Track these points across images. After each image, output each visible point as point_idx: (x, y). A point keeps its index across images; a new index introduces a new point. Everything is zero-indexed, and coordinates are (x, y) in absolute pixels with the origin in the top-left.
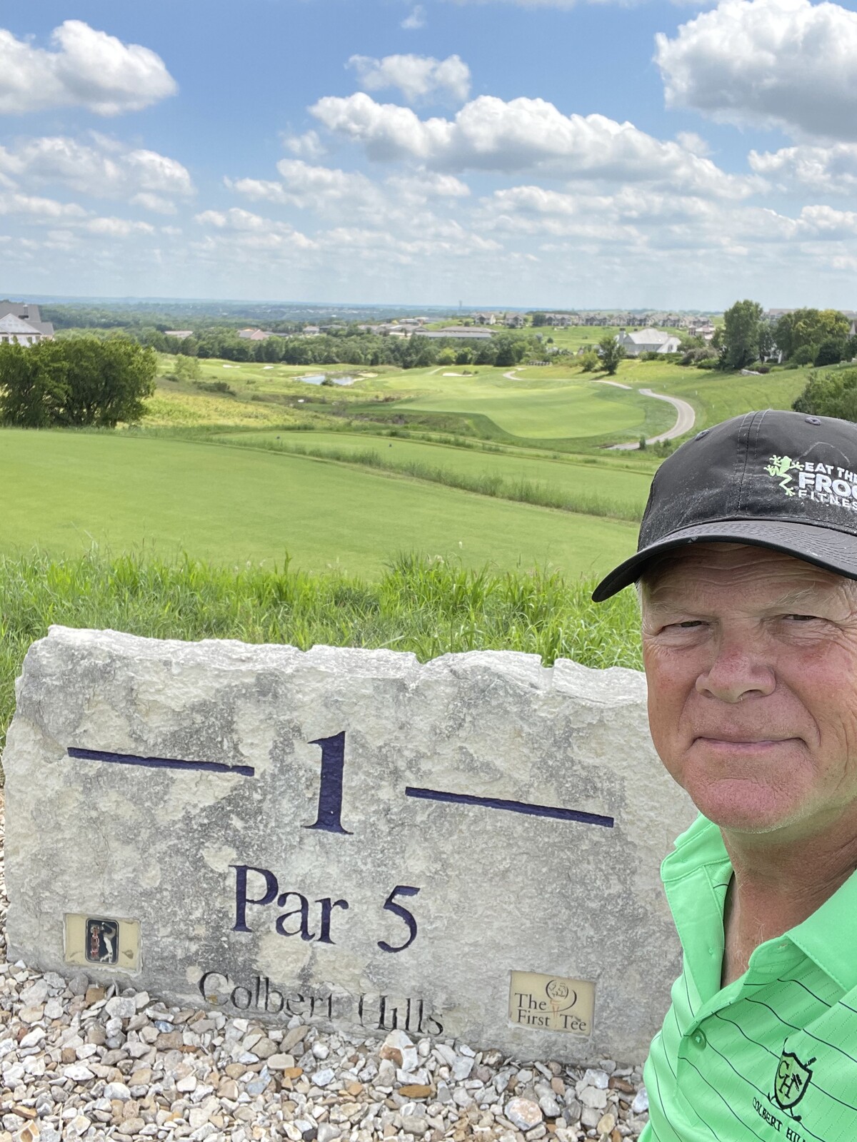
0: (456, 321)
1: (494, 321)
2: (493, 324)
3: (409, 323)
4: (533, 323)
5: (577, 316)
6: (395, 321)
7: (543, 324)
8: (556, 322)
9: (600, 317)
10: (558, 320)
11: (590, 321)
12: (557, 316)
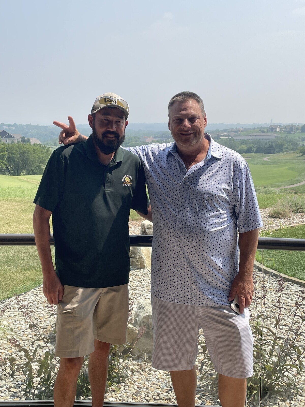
0: (258, 130)
1: (279, 130)
2: (278, 131)
3: (233, 132)
4: (301, 130)
6: (227, 131)
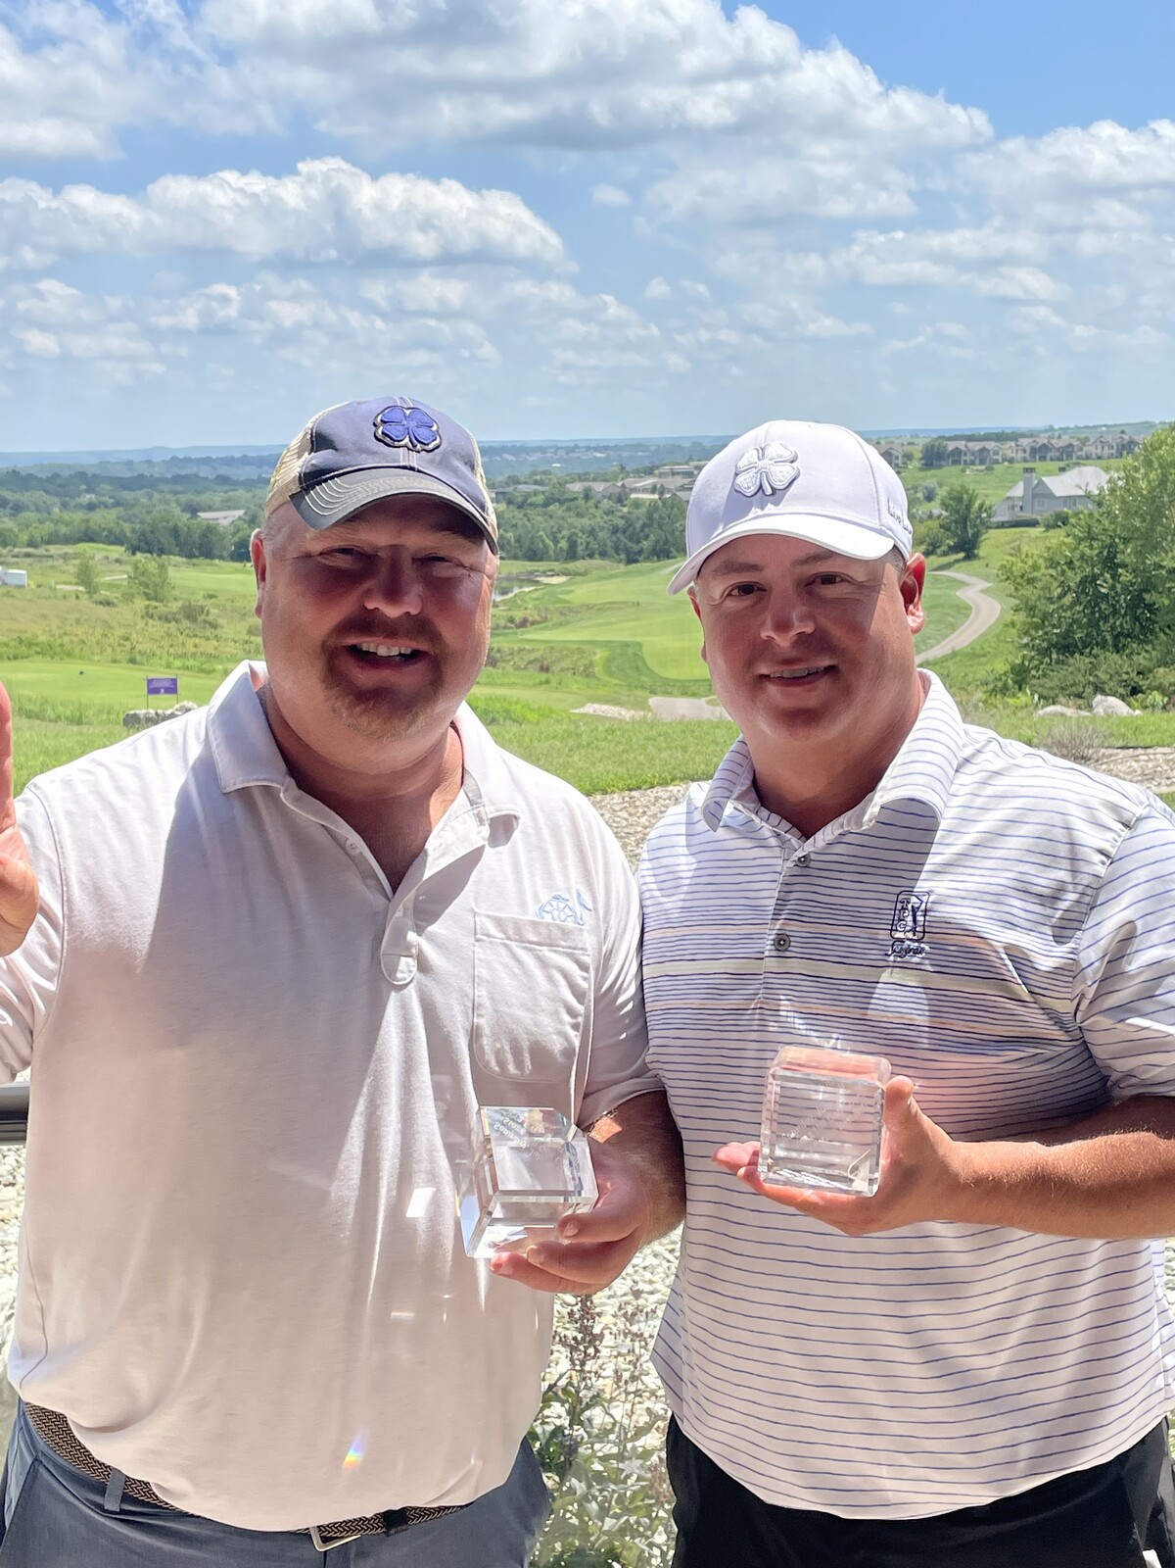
3: (678, 473)
4: (923, 462)
5: (1013, 444)
6: (656, 472)
7: (943, 463)
8: (968, 458)
9: (1062, 443)
10: (973, 453)
11: (1040, 452)
12: (971, 445)
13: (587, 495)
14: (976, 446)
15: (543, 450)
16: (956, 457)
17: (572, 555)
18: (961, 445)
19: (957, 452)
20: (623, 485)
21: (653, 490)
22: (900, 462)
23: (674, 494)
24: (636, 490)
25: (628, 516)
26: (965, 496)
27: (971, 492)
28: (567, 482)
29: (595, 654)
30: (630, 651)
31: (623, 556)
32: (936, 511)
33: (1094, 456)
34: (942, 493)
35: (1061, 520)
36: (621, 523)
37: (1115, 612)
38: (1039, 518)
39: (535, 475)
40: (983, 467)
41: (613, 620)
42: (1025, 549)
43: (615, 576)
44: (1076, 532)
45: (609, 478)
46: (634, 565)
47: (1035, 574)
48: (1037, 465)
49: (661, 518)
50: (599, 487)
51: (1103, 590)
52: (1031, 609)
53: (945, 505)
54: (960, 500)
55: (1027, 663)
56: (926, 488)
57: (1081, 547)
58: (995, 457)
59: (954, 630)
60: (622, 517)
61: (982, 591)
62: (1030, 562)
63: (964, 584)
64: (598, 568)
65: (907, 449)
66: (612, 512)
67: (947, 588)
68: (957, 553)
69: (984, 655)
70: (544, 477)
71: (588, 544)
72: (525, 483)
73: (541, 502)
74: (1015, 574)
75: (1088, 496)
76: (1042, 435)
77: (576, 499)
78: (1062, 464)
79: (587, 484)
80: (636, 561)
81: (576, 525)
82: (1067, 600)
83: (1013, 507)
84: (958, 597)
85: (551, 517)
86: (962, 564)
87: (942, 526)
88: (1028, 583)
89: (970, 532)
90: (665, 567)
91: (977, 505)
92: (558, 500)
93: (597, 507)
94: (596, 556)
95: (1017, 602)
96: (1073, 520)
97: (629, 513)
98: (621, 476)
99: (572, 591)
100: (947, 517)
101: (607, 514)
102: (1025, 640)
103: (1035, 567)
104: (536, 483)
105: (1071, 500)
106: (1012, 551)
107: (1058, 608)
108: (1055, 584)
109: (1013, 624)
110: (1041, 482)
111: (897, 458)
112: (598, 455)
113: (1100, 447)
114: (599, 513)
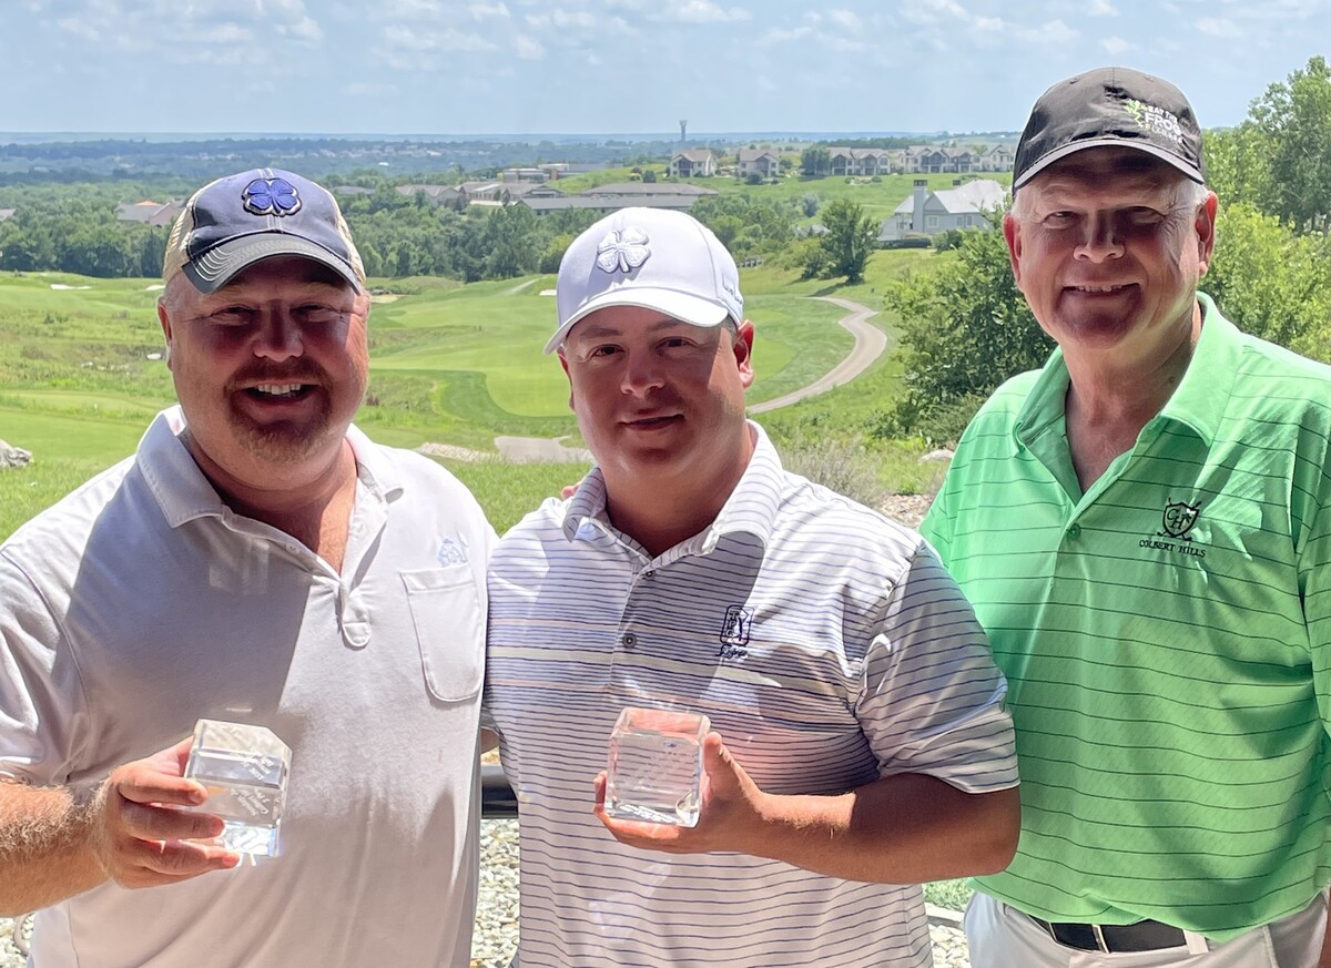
0: (628, 172)
1: (713, 169)
2: (711, 175)
3: (526, 178)
4: (803, 170)
5: (903, 152)
6: (500, 174)
7: (825, 173)
8: (853, 167)
9: (957, 153)
10: (858, 162)
11: (933, 162)
12: (856, 152)
13: (420, 202)
14: (861, 154)
15: (367, 145)
16: (839, 165)
17: (403, 270)
18: (845, 152)
19: (841, 160)
20: (462, 190)
21: (497, 197)
22: (777, 170)
23: (521, 202)
24: (477, 196)
25: (467, 225)
26: (849, 211)
27: (855, 207)
28: (396, 184)
29: (432, 386)
30: (472, 382)
31: (462, 273)
32: (817, 228)
33: (991, 168)
34: (823, 207)
35: (955, 241)
36: (460, 233)
37: (1011, 347)
38: (930, 237)
39: (360, 174)
40: (869, 178)
41: (451, 347)
42: (914, 273)
43: (454, 296)
44: (970, 253)
45: (445, 180)
46: (475, 283)
47: (925, 302)
48: (929, 176)
49: (506, 229)
50: (434, 191)
51: (998, 322)
52: (920, 342)
53: (827, 221)
54: (843, 215)
55: (914, 402)
56: (806, 201)
57: (975, 273)
58: (883, 167)
59: (835, 364)
60: (462, 227)
61: (868, 320)
62: (920, 288)
63: (846, 311)
64: (433, 286)
65: (785, 155)
66: (450, 221)
67: (828, 316)
68: (840, 276)
69: (869, 393)
70: (369, 178)
71: (422, 257)
72: (348, 184)
73: (367, 208)
74: (903, 301)
75: (984, 215)
76: (935, 143)
77: (407, 204)
78: (956, 176)
79: (420, 187)
80: (477, 279)
81: (407, 234)
82: (960, 331)
83: (902, 224)
84: (841, 327)
85: (378, 225)
86: (845, 288)
87: (823, 246)
88: (917, 312)
89: (855, 252)
90: (512, 286)
91: (861, 222)
92: (387, 206)
93: (431, 215)
94: (432, 272)
95: (905, 333)
96: (966, 242)
97: (469, 222)
98: (460, 179)
99: (402, 313)
100: (830, 236)
101: (443, 223)
102: (913, 376)
103: (925, 295)
104: (360, 184)
105: (965, 218)
106: (902, 276)
107: (949, 341)
108: (947, 314)
109: (900, 359)
110: (933, 196)
111: (774, 165)
112: (433, 153)
113: (998, 158)
114: (434, 222)
